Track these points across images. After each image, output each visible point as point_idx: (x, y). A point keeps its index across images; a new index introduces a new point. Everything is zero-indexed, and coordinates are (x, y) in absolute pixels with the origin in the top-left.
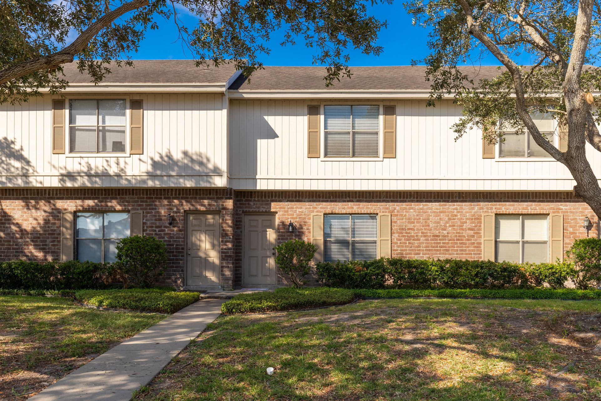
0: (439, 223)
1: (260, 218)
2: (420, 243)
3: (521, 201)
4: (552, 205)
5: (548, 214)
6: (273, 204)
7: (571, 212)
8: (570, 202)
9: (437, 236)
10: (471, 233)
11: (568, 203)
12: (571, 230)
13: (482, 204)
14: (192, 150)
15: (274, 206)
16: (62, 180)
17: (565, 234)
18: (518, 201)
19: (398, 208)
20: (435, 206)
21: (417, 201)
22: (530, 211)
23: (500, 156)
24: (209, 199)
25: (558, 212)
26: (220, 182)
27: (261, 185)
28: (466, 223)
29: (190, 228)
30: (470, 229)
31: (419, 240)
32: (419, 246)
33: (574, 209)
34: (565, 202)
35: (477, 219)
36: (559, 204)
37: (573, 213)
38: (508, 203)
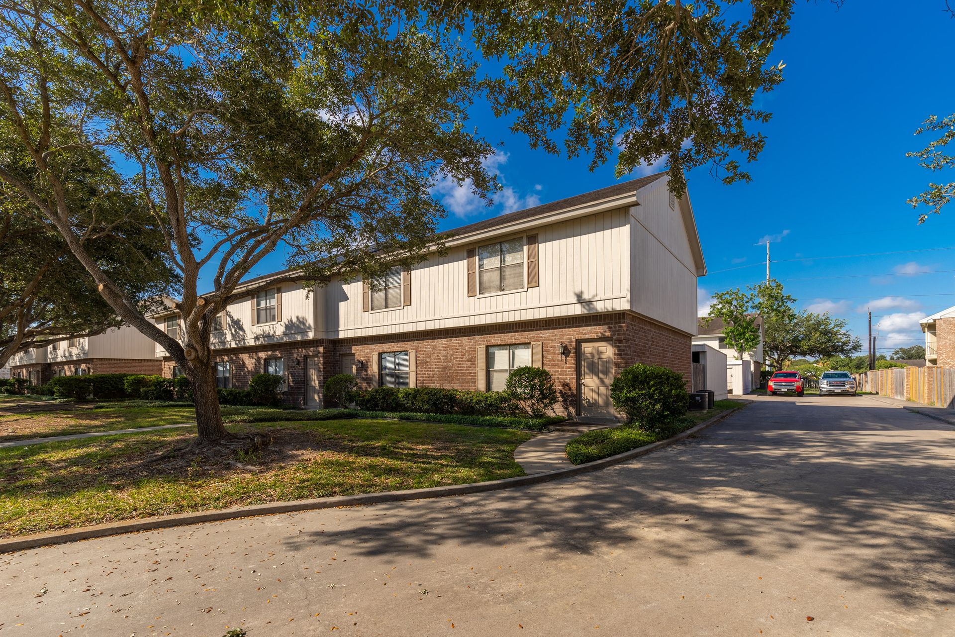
0: (446, 356)
1: (349, 358)
2: (435, 374)
3: (507, 332)
4: (534, 333)
5: (529, 343)
6: (354, 348)
7: (550, 340)
8: (549, 329)
9: (446, 368)
10: (469, 363)
11: (546, 331)
12: (550, 357)
13: (476, 337)
14: (300, 316)
15: (355, 349)
16: (255, 341)
17: (545, 362)
18: (504, 333)
19: (420, 345)
20: (443, 342)
21: (433, 339)
22: (514, 341)
23: (480, 294)
24: (313, 347)
25: (538, 341)
26: (311, 335)
27: (342, 335)
28: (465, 355)
29: (309, 367)
30: (468, 361)
31: (433, 371)
32: (433, 377)
33: (553, 336)
34: (544, 330)
35: (473, 351)
36: (539, 332)
37: (552, 340)
38: (496, 335)
